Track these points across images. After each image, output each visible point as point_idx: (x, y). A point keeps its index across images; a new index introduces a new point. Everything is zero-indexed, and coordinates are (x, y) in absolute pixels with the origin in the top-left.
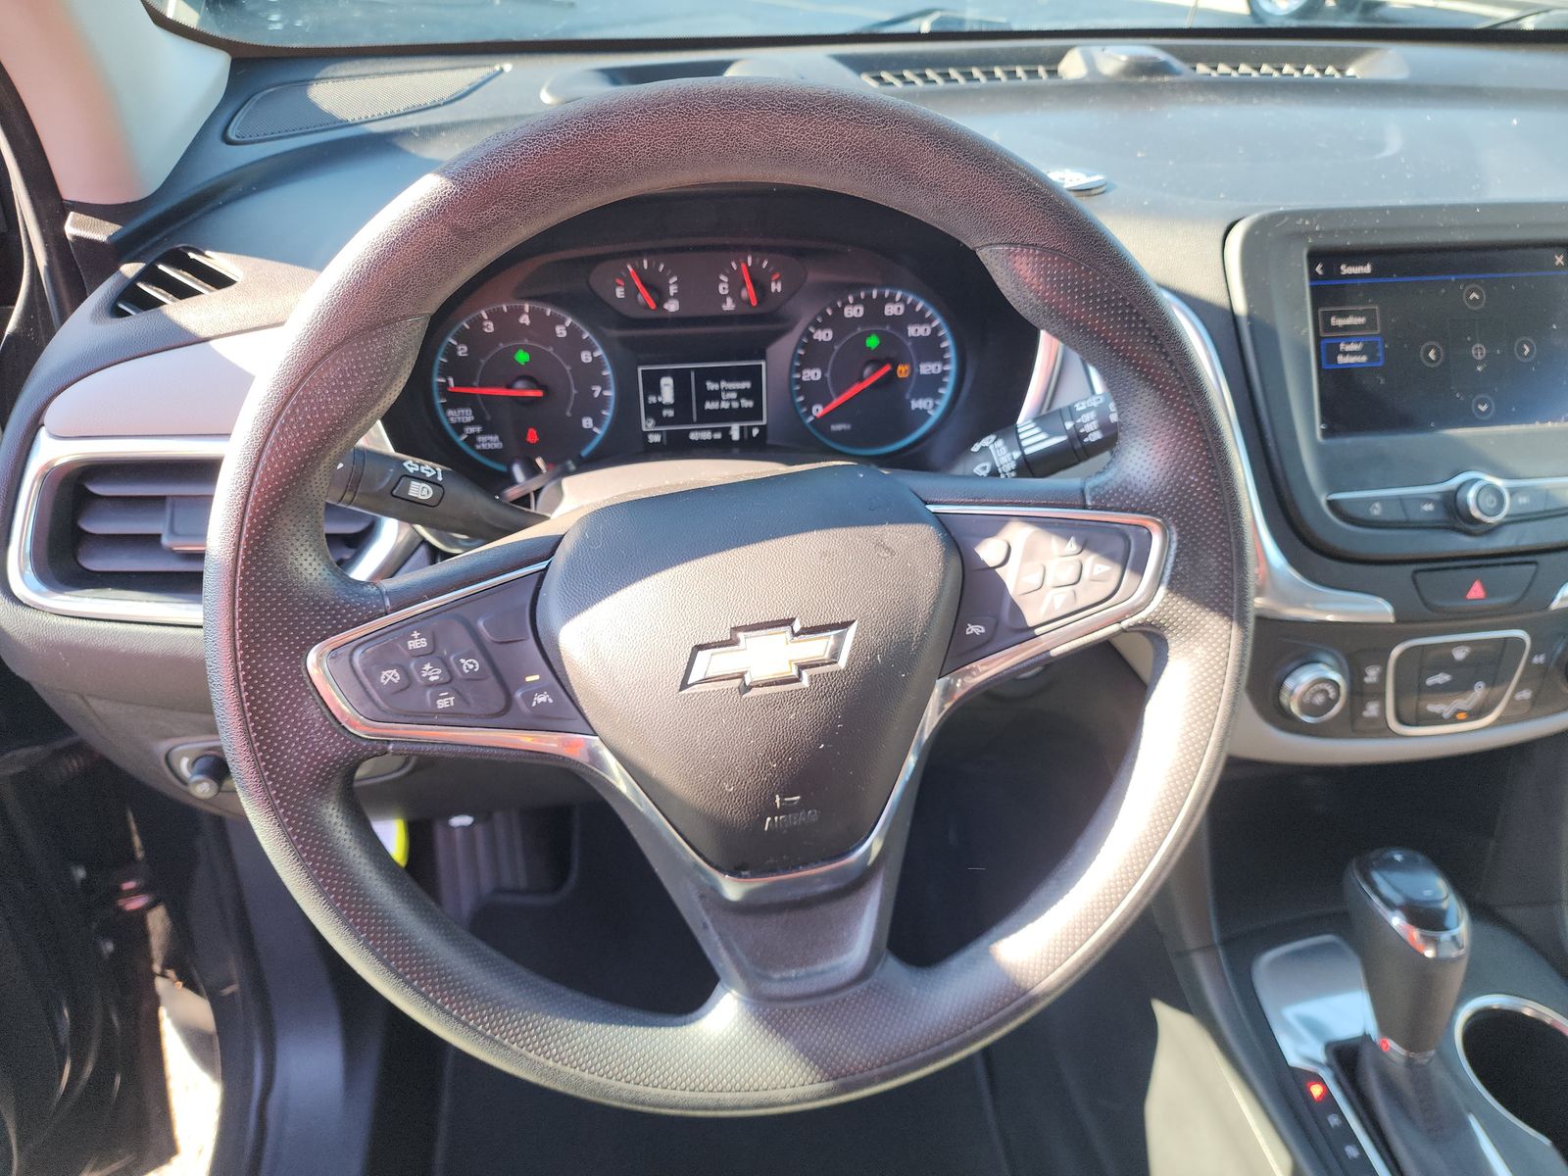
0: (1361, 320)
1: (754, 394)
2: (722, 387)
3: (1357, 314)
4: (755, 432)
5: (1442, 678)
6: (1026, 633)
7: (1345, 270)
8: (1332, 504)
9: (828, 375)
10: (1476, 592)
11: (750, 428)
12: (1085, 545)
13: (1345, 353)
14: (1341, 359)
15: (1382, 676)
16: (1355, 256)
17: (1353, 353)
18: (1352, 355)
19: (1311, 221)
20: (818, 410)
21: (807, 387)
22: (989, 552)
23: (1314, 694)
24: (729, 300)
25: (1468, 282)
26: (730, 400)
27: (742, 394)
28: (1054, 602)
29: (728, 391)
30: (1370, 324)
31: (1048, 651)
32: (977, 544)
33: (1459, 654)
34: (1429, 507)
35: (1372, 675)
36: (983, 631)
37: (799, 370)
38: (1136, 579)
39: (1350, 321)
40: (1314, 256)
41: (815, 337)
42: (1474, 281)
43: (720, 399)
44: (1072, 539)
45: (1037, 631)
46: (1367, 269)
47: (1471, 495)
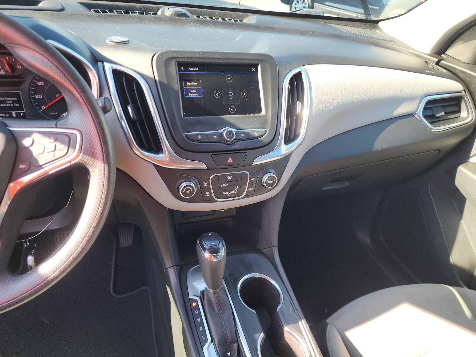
0: (196, 84)
1: (19, 101)
2: (6, 99)
3: (194, 82)
4: (22, 114)
5: (225, 185)
6: (40, 167)
7: (190, 69)
8: (186, 135)
9: (44, 96)
10: (230, 160)
11: (20, 113)
12: (56, 140)
13: (191, 93)
14: (190, 94)
15: (208, 184)
16: (194, 65)
17: (194, 93)
18: (193, 94)
19: (177, 54)
20: (44, 108)
21: (37, 100)
22: (26, 142)
23: (186, 190)
24: (2, 71)
25: (227, 75)
26: (10, 104)
27: (14, 102)
28: (48, 157)
29: (8, 100)
30: (198, 85)
31: (48, 173)
32: (23, 140)
33: (229, 178)
34: (215, 137)
35: (205, 184)
36: (25, 167)
37: (34, 94)
38: (73, 150)
39: (192, 84)
40: (180, 65)
41: (37, 84)
42: (229, 74)
43: (6, 104)
44: (52, 138)
45: (43, 166)
46: (197, 69)
47: (225, 134)
